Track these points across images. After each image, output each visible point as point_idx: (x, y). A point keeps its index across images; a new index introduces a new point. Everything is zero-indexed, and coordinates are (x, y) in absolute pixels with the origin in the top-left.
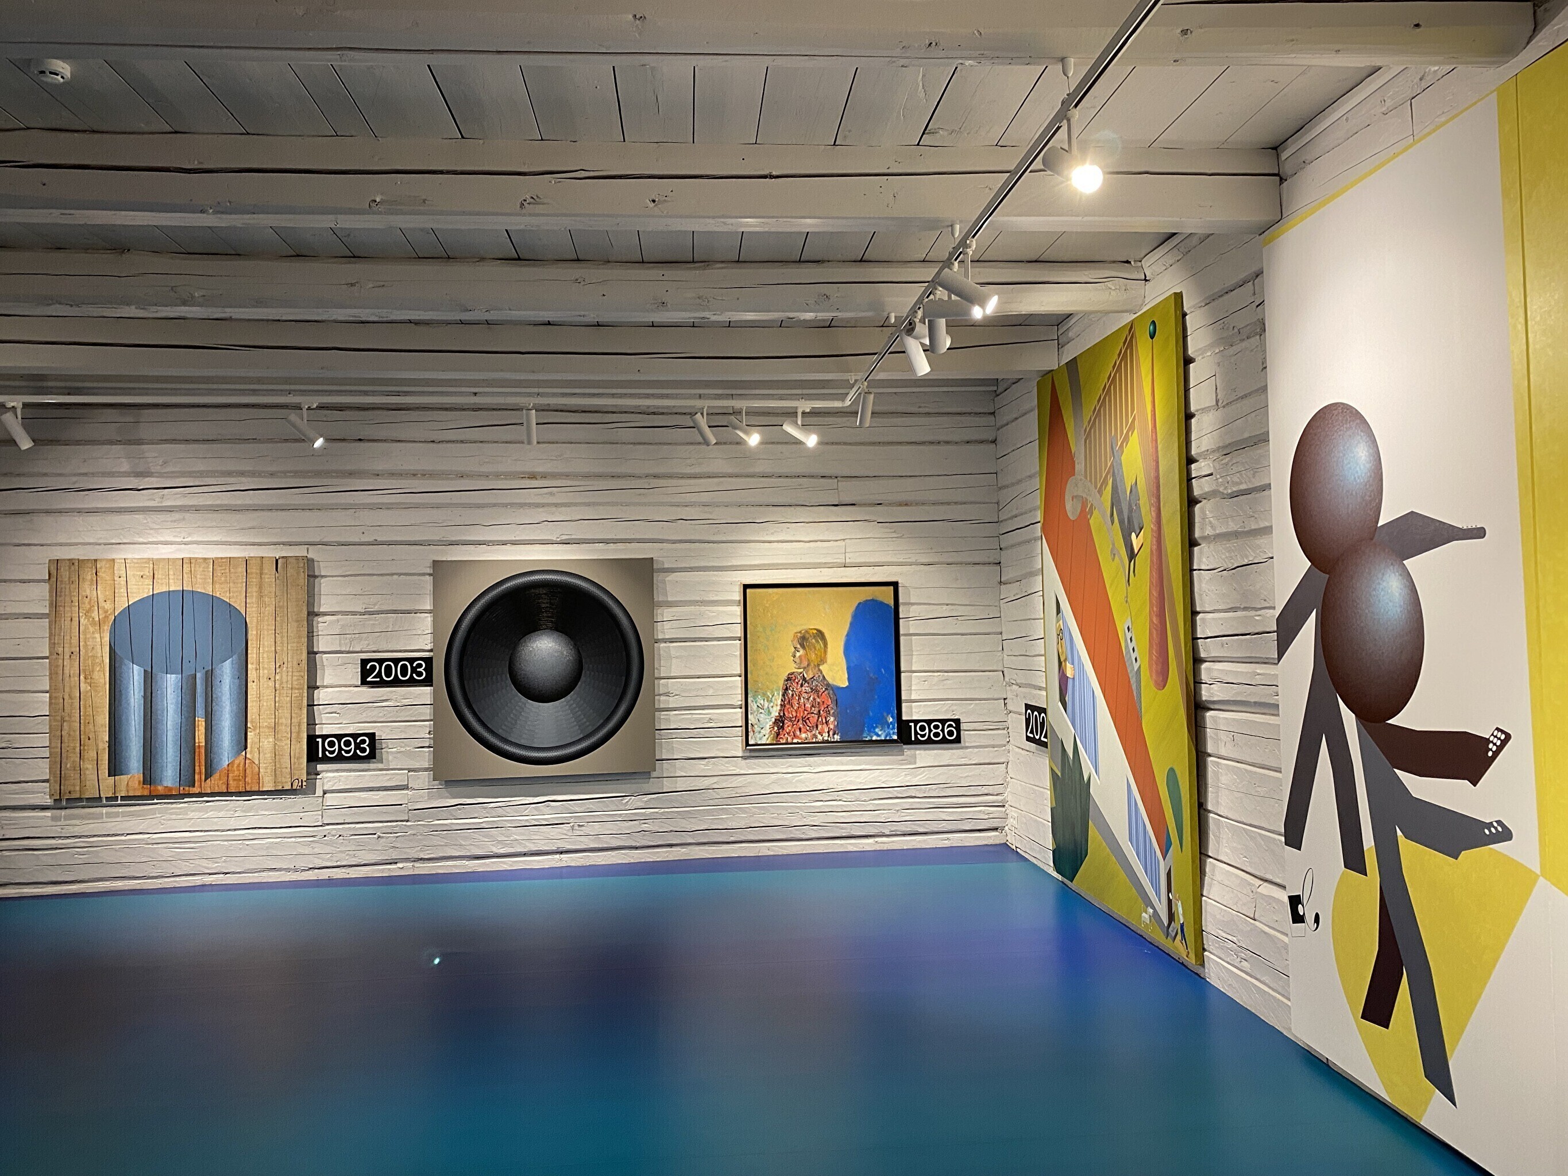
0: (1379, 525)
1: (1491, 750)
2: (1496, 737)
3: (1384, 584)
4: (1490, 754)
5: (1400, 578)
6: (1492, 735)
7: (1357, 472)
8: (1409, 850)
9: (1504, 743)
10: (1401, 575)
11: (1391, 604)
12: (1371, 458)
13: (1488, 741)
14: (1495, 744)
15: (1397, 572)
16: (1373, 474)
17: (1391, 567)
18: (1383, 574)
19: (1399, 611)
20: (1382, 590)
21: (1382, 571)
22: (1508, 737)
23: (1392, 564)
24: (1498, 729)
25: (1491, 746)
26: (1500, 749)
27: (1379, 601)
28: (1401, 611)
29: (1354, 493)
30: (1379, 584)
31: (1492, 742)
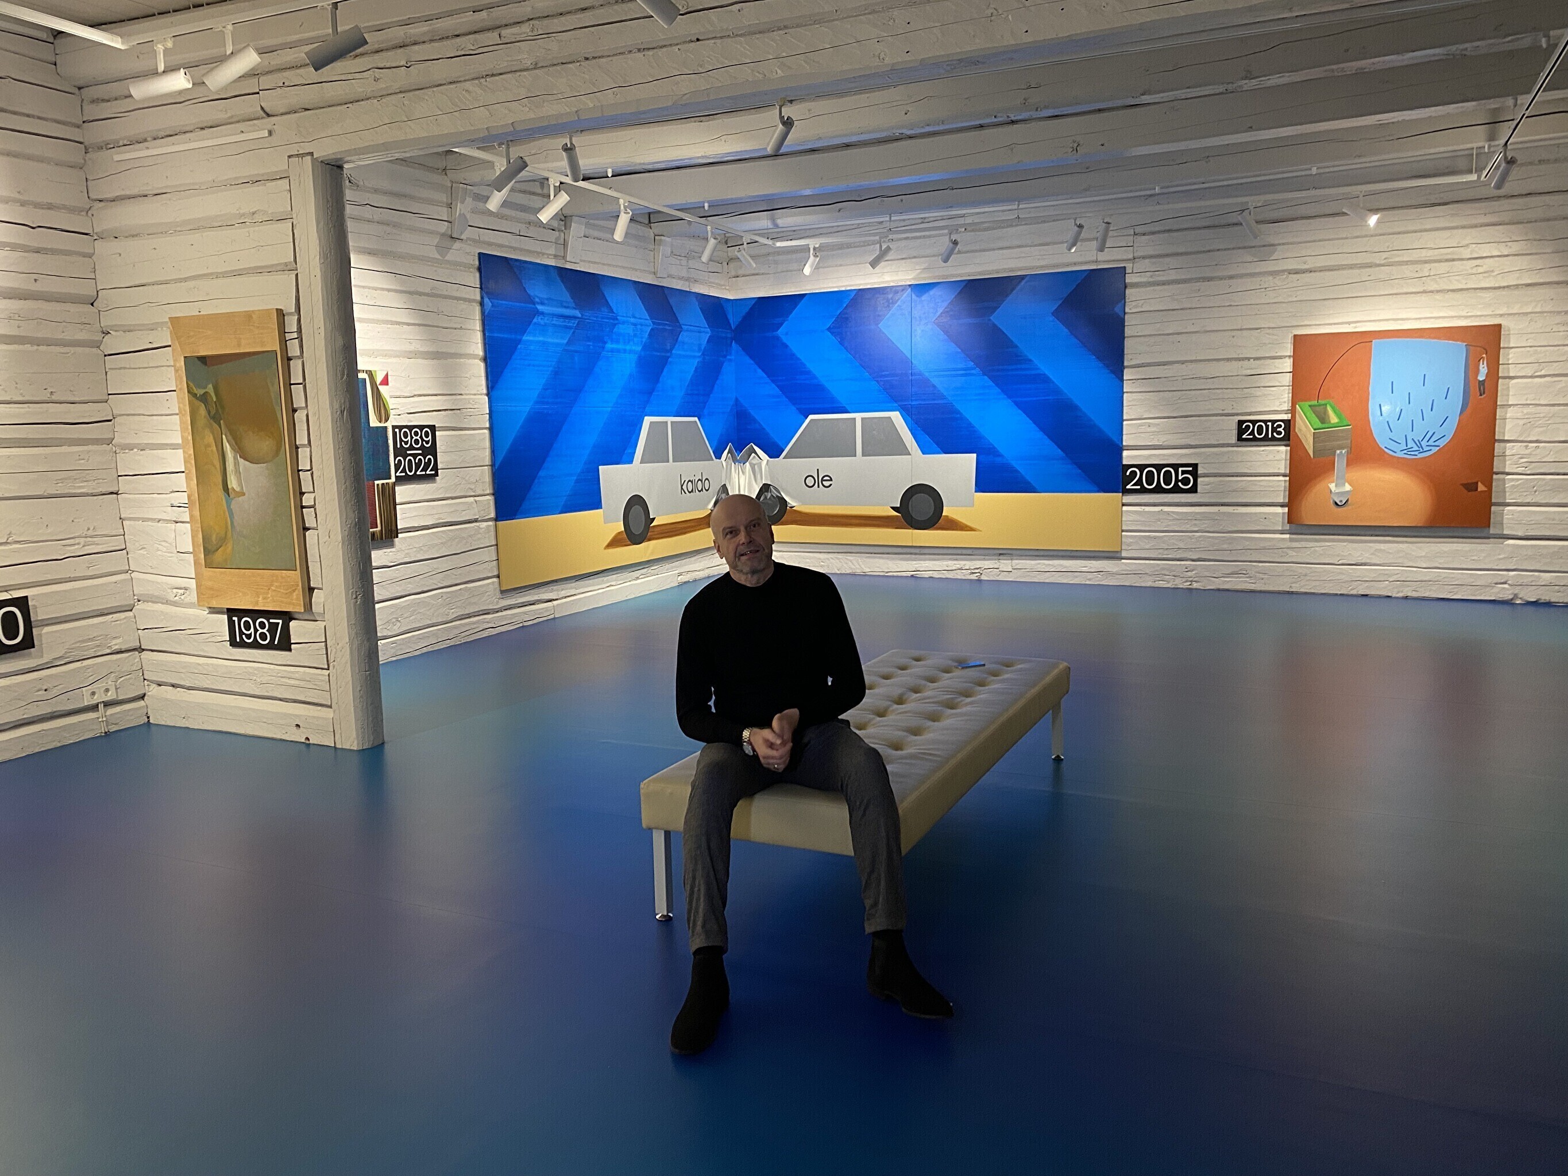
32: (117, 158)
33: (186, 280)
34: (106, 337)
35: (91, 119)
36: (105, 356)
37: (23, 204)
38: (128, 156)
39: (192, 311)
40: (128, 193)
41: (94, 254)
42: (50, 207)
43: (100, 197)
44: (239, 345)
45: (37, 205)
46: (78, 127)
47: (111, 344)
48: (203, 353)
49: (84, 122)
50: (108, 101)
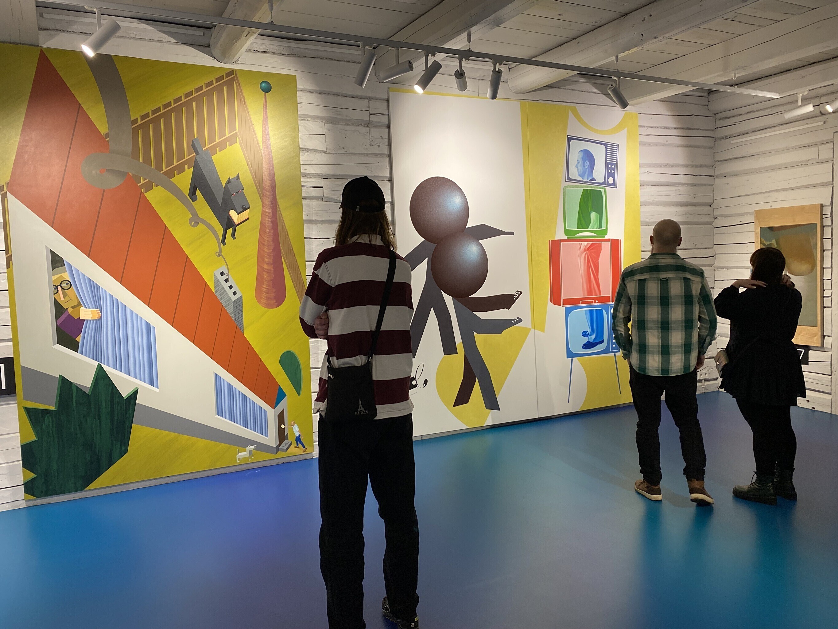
0: (467, 227)
1: (515, 297)
2: (517, 293)
3: (469, 248)
4: (515, 299)
5: (477, 246)
6: (516, 293)
7: (455, 207)
8: (479, 338)
9: (520, 295)
10: (477, 245)
11: (472, 255)
12: (463, 202)
13: (514, 295)
14: (516, 296)
15: (476, 244)
16: (464, 208)
17: (473, 243)
18: (468, 245)
19: (476, 257)
20: (468, 250)
21: (468, 244)
22: (521, 293)
23: (473, 241)
24: (518, 291)
25: (515, 296)
26: (518, 297)
27: (466, 254)
28: (477, 258)
29: (453, 214)
30: (466, 248)
31: (515, 295)
32: (732, 142)
33: (764, 193)
34: (715, 220)
35: (720, 126)
36: (715, 228)
37: (692, 166)
38: (739, 141)
39: (767, 207)
40: (736, 156)
41: (713, 185)
42: (701, 166)
43: (719, 160)
44: (794, 221)
45: (697, 166)
46: (713, 130)
47: (718, 223)
48: (771, 226)
49: (716, 128)
50: (729, 118)
